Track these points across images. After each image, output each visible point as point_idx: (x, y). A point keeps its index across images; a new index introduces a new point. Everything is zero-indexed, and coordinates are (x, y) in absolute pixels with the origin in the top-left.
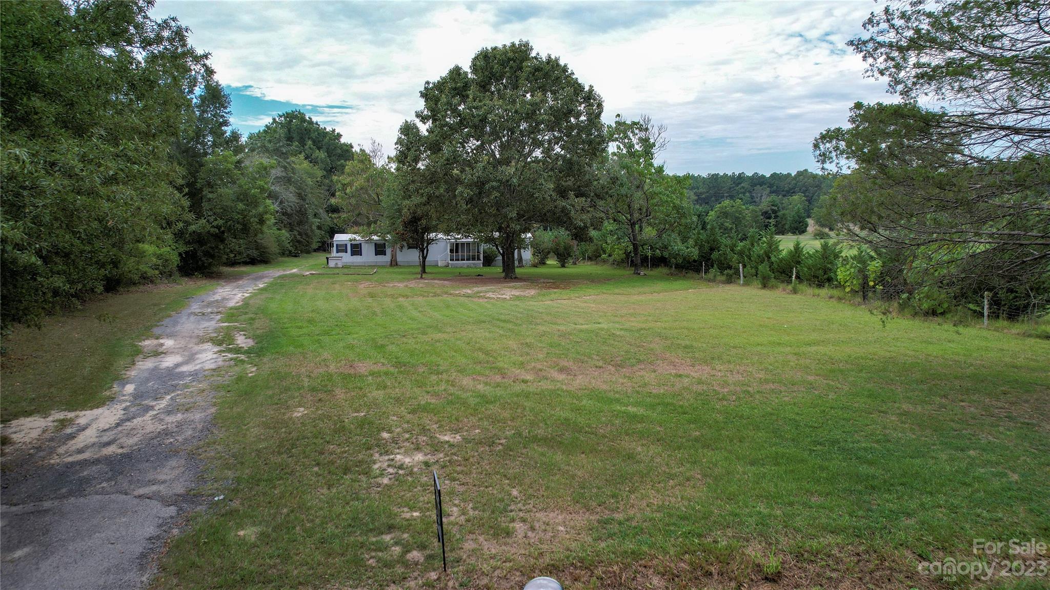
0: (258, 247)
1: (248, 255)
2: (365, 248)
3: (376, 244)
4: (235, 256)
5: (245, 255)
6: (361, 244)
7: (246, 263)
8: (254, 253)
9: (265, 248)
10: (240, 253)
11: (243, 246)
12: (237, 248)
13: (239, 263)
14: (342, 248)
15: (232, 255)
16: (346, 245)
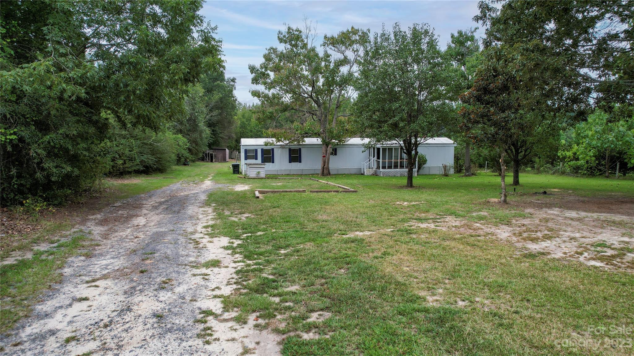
0: (154, 152)
1: (142, 162)
2: (278, 154)
3: (290, 150)
4: (125, 163)
5: (138, 161)
6: (273, 149)
7: (138, 173)
8: (149, 159)
9: (162, 153)
10: (131, 159)
11: (136, 150)
12: (127, 152)
13: (130, 173)
14: (251, 154)
15: (121, 162)
16: (256, 151)
